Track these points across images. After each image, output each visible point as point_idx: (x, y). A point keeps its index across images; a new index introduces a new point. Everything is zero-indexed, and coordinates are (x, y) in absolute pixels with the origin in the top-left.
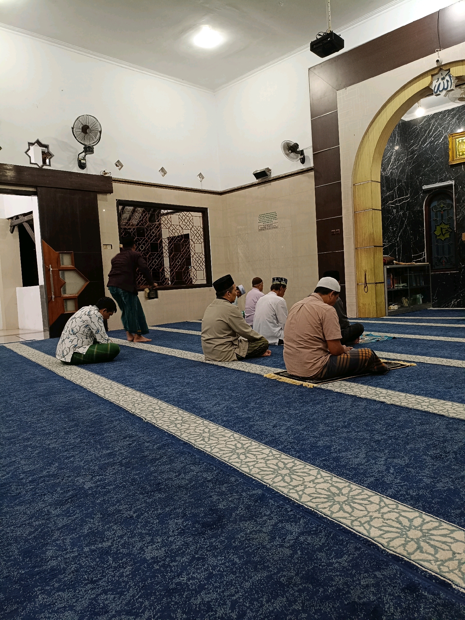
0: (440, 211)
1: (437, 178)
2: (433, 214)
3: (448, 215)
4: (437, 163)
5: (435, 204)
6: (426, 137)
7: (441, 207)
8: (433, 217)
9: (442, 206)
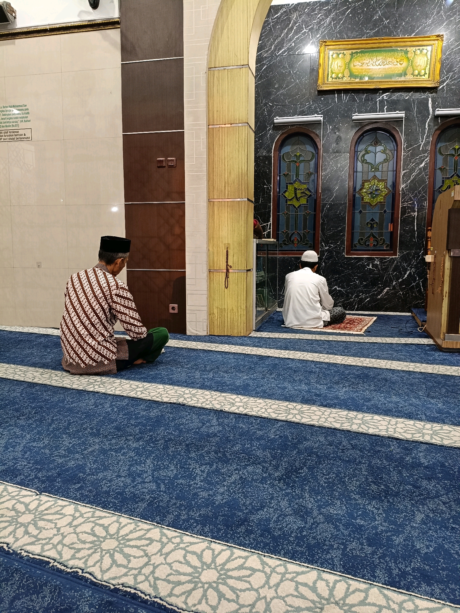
0: (296, 162)
1: (296, 109)
4: (297, 84)
5: (287, 149)
6: (283, 39)
7: (296, 155)
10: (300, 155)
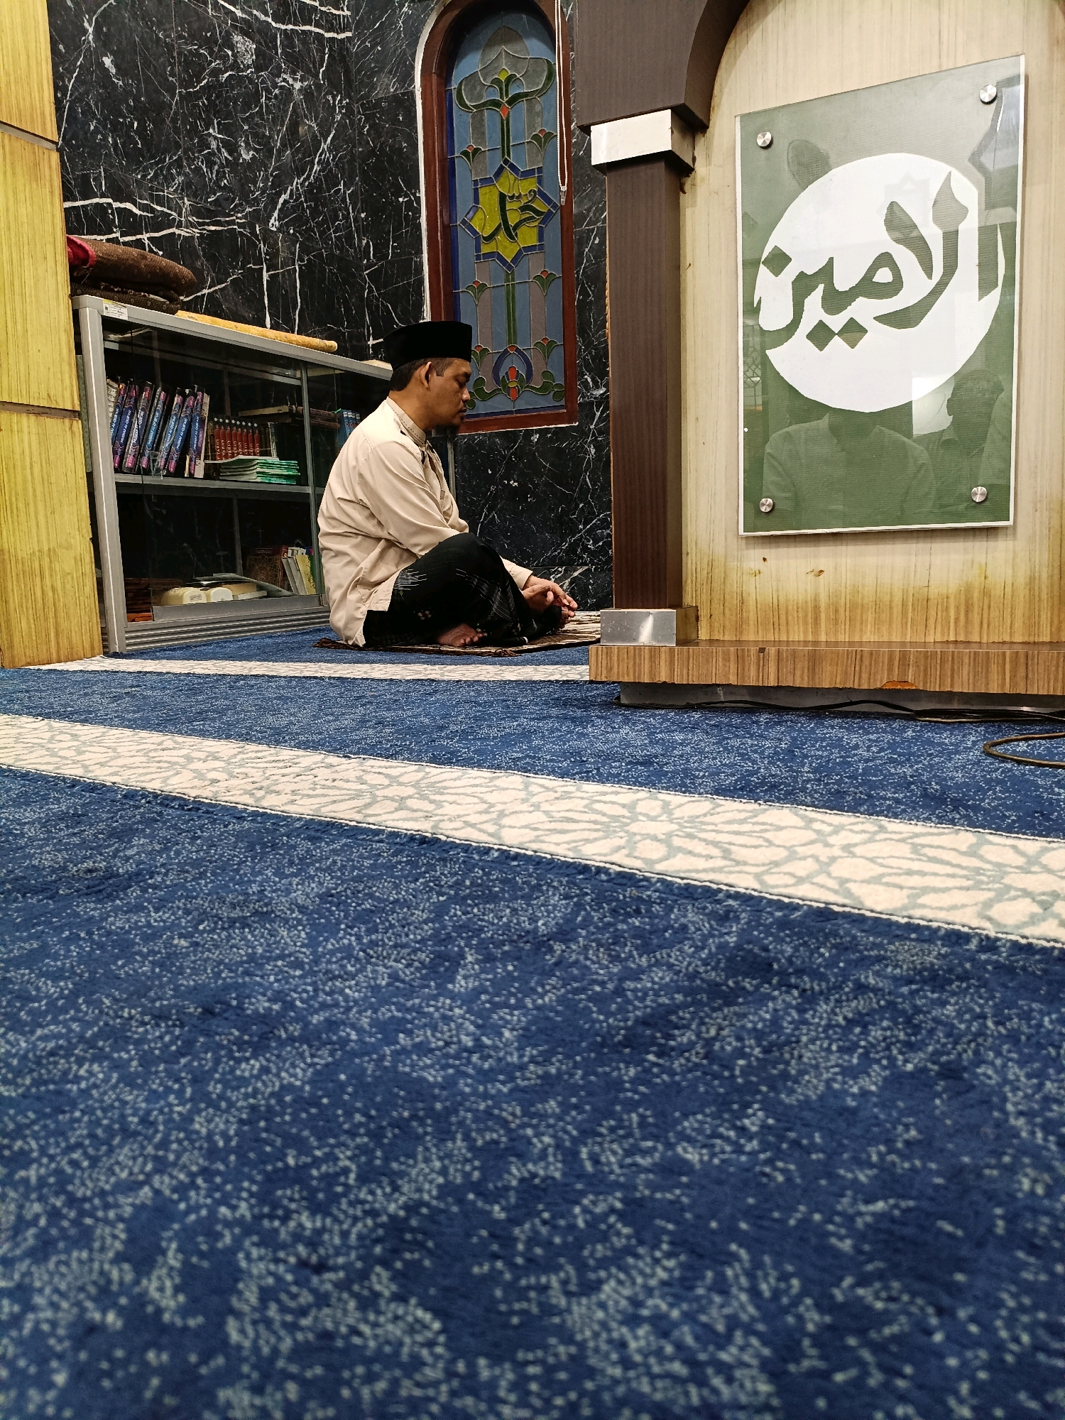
0: (497, 104)
2: (461, 120)
3: (531, 126)
5: (470, 64)
7: (497, 81)
8: (464, 138)
9: (503, 78)
10: (510, 79)
